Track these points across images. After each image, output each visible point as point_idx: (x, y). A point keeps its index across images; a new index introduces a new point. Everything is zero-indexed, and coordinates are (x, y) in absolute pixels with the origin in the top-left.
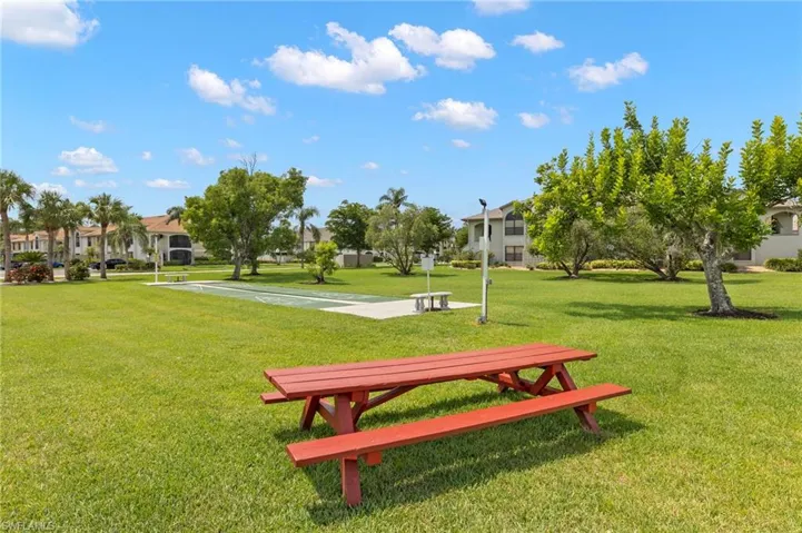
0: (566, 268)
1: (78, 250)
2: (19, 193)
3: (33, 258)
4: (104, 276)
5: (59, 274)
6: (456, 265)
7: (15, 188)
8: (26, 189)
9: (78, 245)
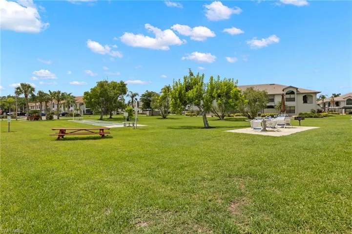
0: (219, 116)
1: (53, 109)
2: (31, 91)
3: (35, 112)
4: (58, 118)
5: (44, 118)
6: (186, 115)
7: (30, 89)
8: (33, 89)
9: (54, 107)
